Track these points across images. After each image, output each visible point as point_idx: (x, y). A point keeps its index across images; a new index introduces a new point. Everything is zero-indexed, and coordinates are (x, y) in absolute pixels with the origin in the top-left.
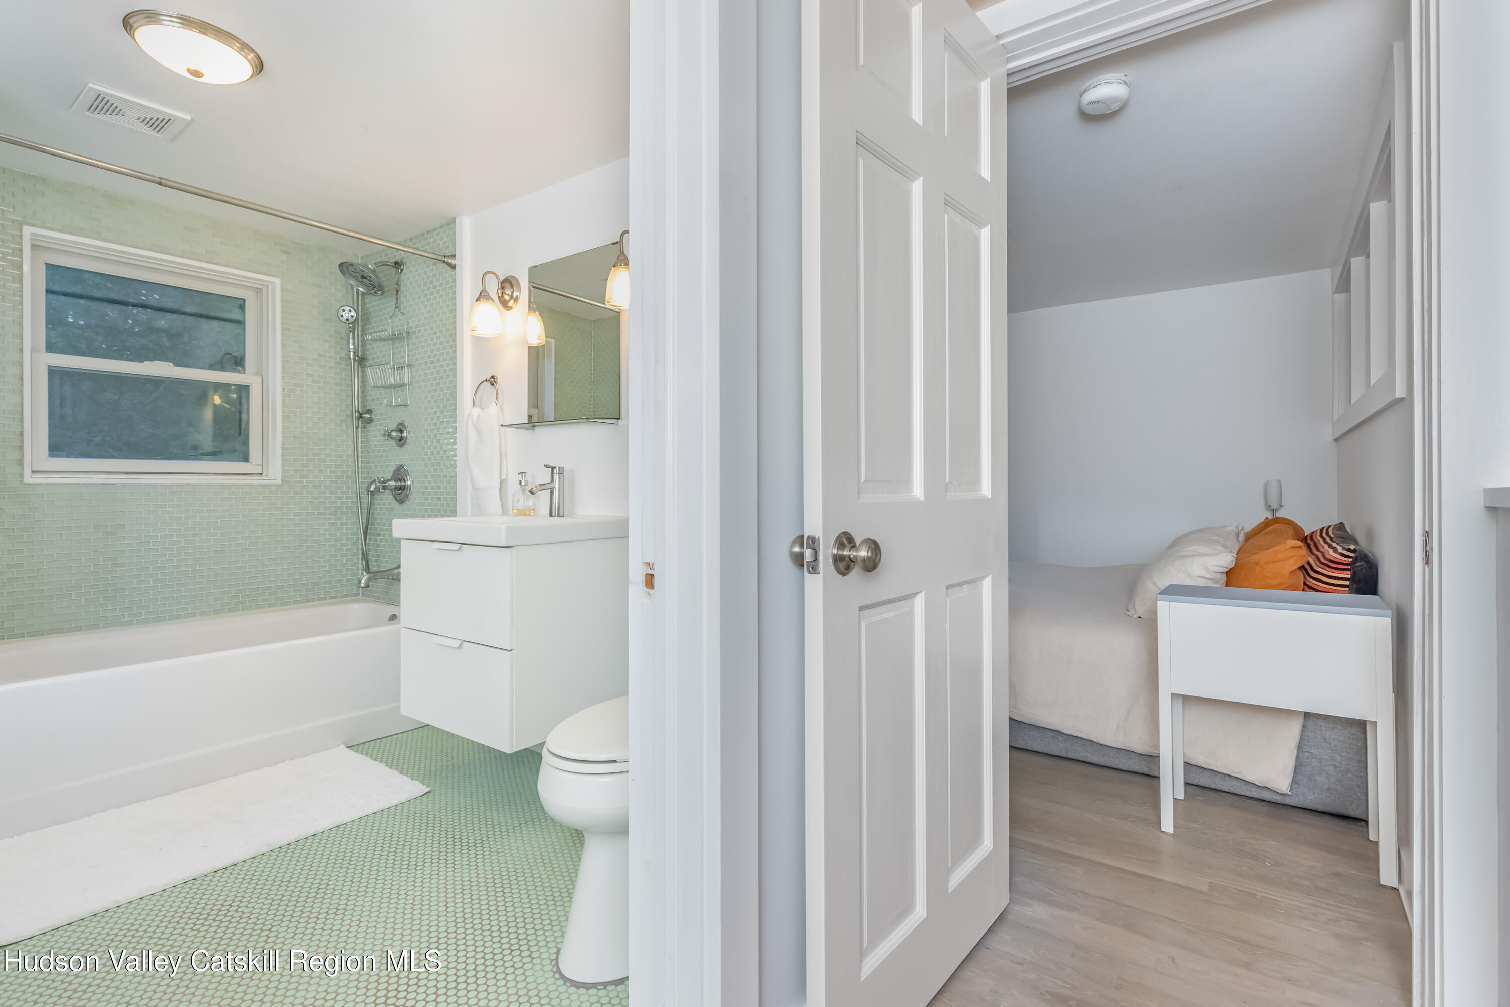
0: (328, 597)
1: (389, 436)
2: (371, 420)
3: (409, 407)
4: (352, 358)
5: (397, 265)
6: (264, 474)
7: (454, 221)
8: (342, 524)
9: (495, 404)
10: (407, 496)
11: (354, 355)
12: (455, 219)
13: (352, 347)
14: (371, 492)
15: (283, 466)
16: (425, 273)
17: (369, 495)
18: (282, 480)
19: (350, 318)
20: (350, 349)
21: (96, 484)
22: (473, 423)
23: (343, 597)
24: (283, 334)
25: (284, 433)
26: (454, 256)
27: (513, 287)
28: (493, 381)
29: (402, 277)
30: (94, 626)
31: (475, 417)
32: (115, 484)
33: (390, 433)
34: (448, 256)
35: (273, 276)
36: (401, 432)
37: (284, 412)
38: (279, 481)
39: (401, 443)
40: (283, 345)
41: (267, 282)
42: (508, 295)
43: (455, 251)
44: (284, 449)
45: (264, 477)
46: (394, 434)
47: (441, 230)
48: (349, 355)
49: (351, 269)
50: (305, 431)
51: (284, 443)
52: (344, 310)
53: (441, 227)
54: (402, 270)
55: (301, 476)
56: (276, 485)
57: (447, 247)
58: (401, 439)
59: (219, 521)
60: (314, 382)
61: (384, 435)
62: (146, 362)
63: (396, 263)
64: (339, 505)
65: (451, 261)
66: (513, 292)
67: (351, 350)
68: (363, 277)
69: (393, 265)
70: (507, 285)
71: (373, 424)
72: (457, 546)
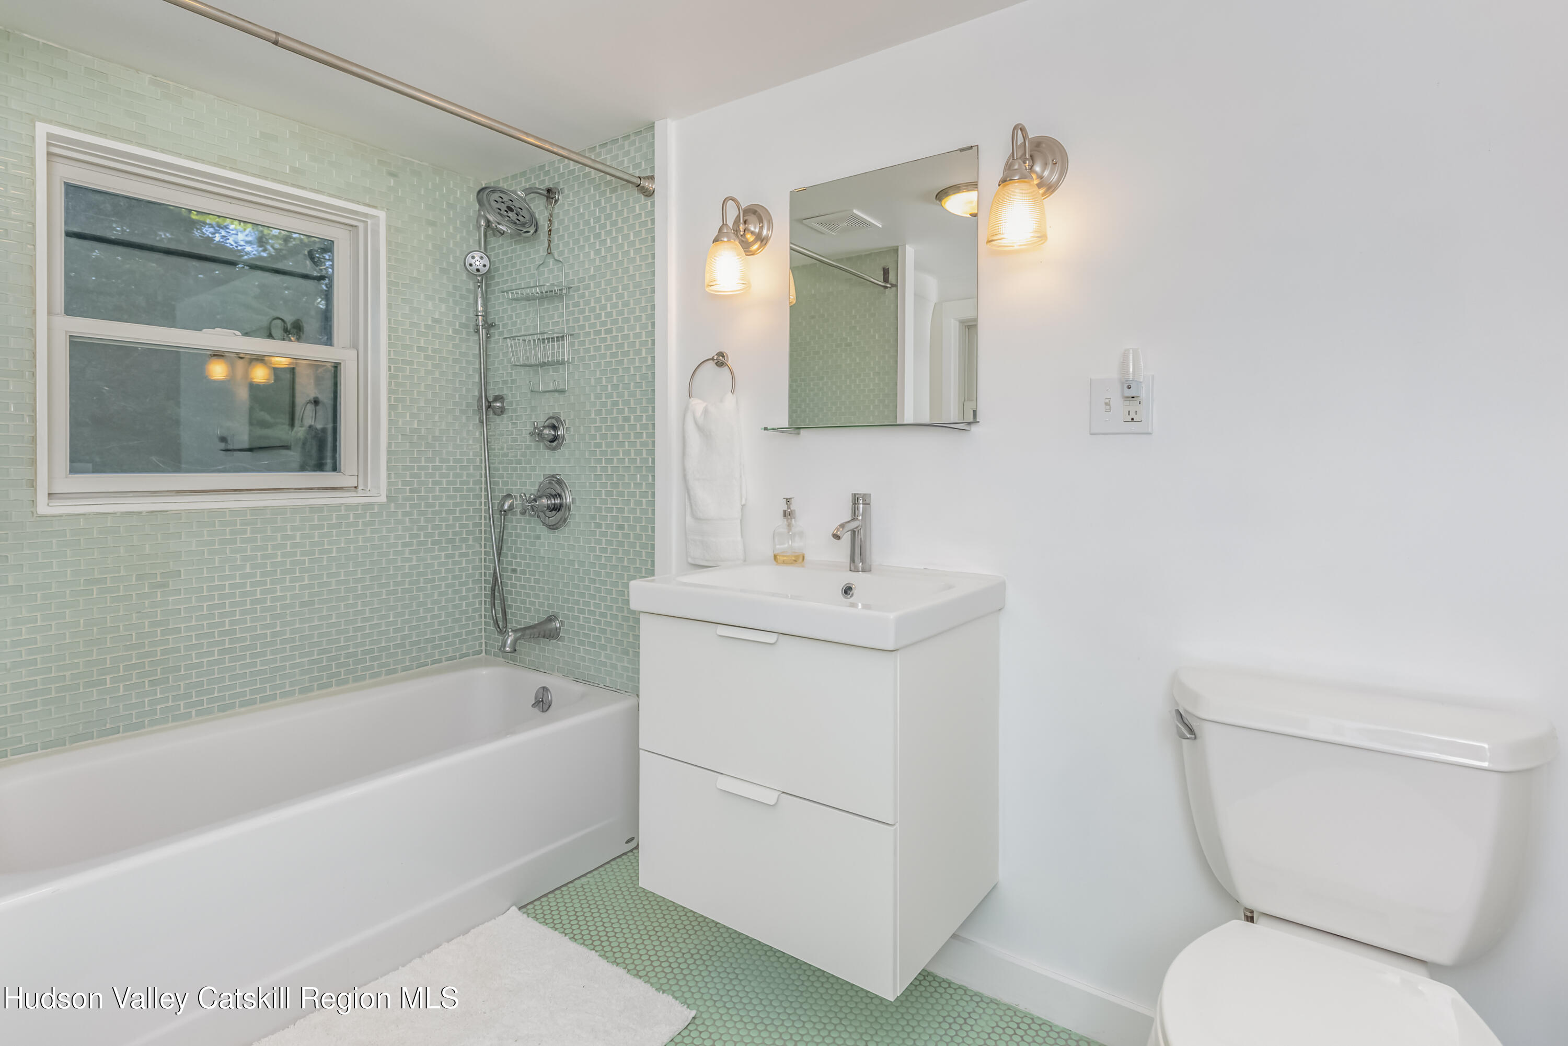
0: (444, 657)
1: (540, 434)
2: (502, 411)
3: (567, 394)
4: (480, 324)
5: (550, 194)
6: (360, 488)
7: (651, 127)
8: (462, 555)
9: (730, 394)
10: (565, 520)
11: (483, 320)
12: (654, 123)
13: (480, 308)
14: (505, 511)
15: (389, 476)
16: (598, 204)
17: (501, 515)
18: (387, 497)
19: (481, 267)
20: (477, 311)
21: (140, 513)
22: (696, 423)
23: (463, 656)
24: (389, 291)
25: (390, 430)
26: (652, 178)
27: (761, 221)
28: (720, 361)
29: (556, 211)
30: (135, 727)
31: (699, 413)
32: (167, 511)
33: (542, 431)
34: (644, 178)
35: (375, 207)
36: (554, 428)
37: (389, 399)
38: (383, 499)
39: (554, 444)
40: (389, 306)
41: (366, 215)
42: (752, 233)
43: (654, 171)
44: (389, 452)
45: (360, 493)
46: (546, 431)
47: (626, 143)
48: (477, 320)
49: (496, 196)
50: (416, 426)
51: (389, 445)
52: (473, 257)
53: (627, 137)
54: (556, 201)
55: (412, 491)
56: (381, 505)
57: (636, 166)
58: (554, 439)
59: (306, 558)
60: (426, 357)
61: (531, 434)
62: (204, 330)
63: (549, 191)
64: (457, 529)
65: (646, 184)
66: (761, 228)
67: (480, 314)
68: (510, 209)
69: (545, 193)
70: (752, 218)
71: (505, 416)
72: (771, 638)
